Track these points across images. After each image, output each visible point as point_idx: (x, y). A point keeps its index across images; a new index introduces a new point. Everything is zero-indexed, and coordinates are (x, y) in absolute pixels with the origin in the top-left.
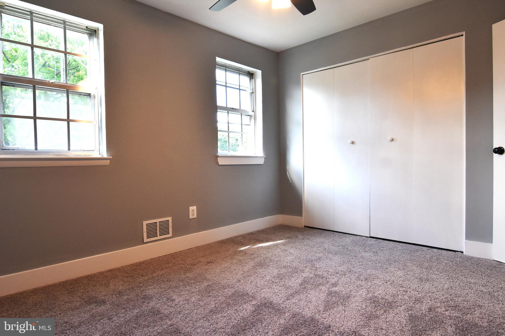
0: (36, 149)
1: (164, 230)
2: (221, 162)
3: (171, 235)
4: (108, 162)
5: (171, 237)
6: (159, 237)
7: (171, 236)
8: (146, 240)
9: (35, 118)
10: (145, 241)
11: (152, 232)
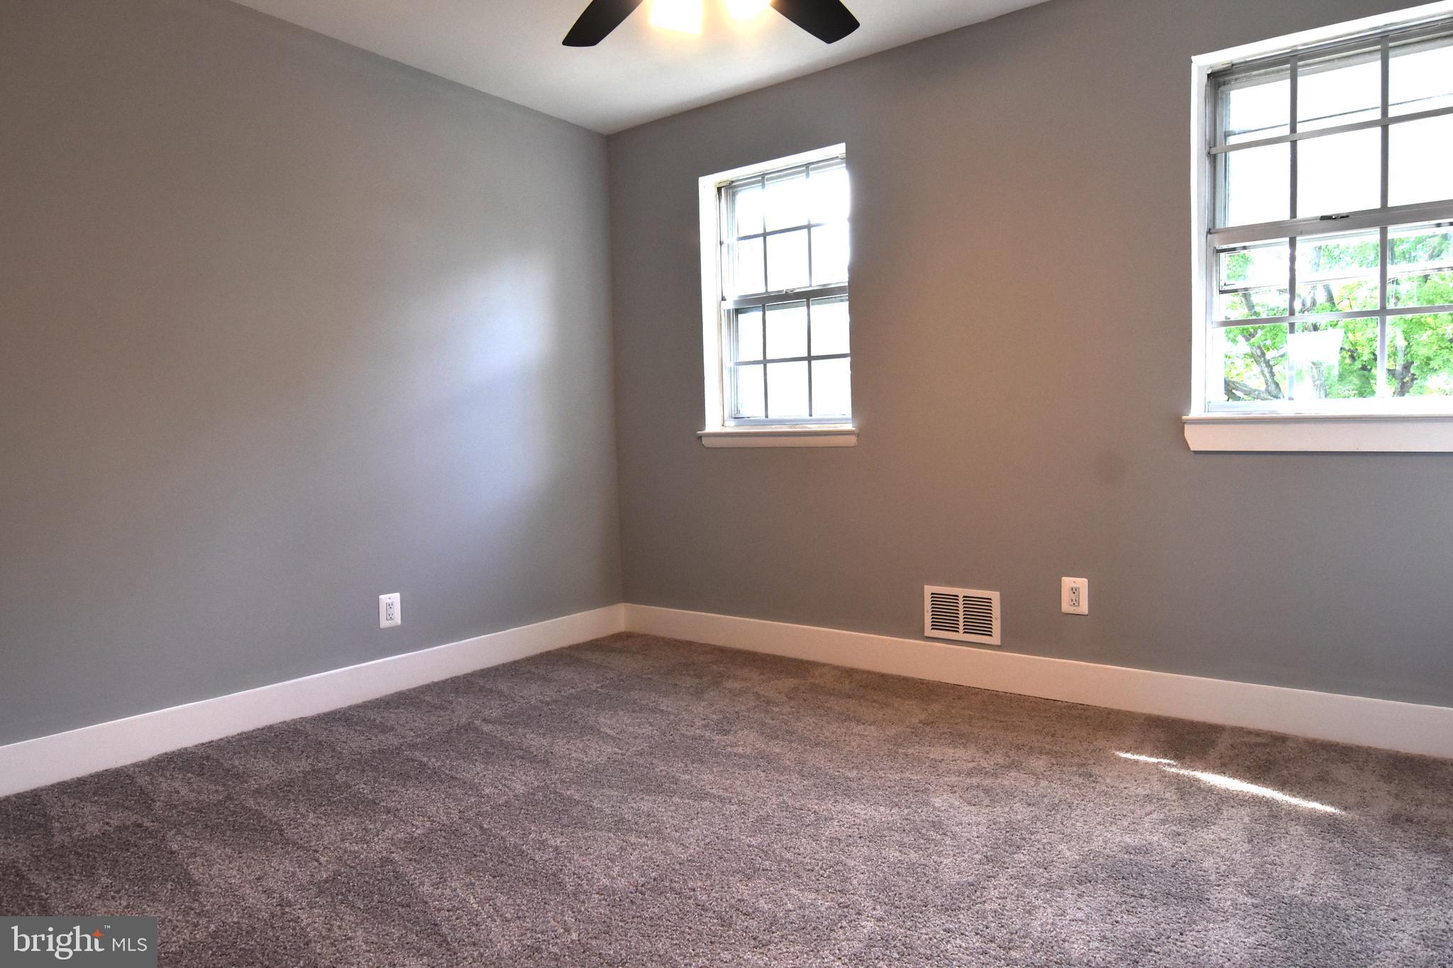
0: (767, 417)
1: (978, 621)
2: (1197, 439)
3: (996, 639)
4: (853, 440)
5: (998, 646)
6: (960, 636)
7: (998, 643)
8: (929, 632)
9: (765, 362)
10: (926, 634)
11: (945, 616)
